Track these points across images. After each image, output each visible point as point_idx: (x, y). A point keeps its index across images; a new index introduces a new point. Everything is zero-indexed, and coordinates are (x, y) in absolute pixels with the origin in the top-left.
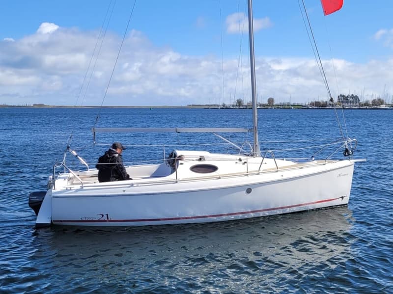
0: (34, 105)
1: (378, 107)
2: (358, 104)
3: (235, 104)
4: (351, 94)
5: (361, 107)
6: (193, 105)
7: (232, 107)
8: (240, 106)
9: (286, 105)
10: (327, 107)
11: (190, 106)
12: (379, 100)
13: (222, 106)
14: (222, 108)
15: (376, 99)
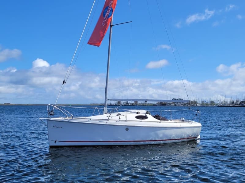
0: (5, 104)
1: (194, 105)
2: (183, 103)
3: (117, 103)
4: (179, 98)
5: (185, 105)
6: (93, 104)
7: (115, 105)
8: (119, 104)
9: (144, 104)
10: (167, 105)
11: (92, 104)
12: (194, 101)
13: (109, 105)
14: (110, 105)
15: (193, 101)
